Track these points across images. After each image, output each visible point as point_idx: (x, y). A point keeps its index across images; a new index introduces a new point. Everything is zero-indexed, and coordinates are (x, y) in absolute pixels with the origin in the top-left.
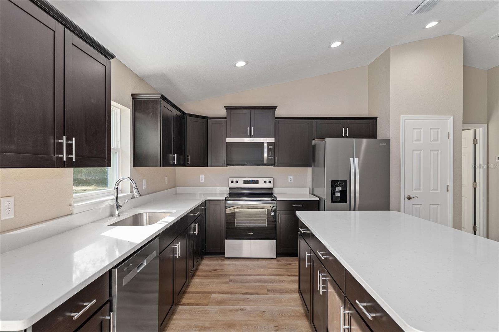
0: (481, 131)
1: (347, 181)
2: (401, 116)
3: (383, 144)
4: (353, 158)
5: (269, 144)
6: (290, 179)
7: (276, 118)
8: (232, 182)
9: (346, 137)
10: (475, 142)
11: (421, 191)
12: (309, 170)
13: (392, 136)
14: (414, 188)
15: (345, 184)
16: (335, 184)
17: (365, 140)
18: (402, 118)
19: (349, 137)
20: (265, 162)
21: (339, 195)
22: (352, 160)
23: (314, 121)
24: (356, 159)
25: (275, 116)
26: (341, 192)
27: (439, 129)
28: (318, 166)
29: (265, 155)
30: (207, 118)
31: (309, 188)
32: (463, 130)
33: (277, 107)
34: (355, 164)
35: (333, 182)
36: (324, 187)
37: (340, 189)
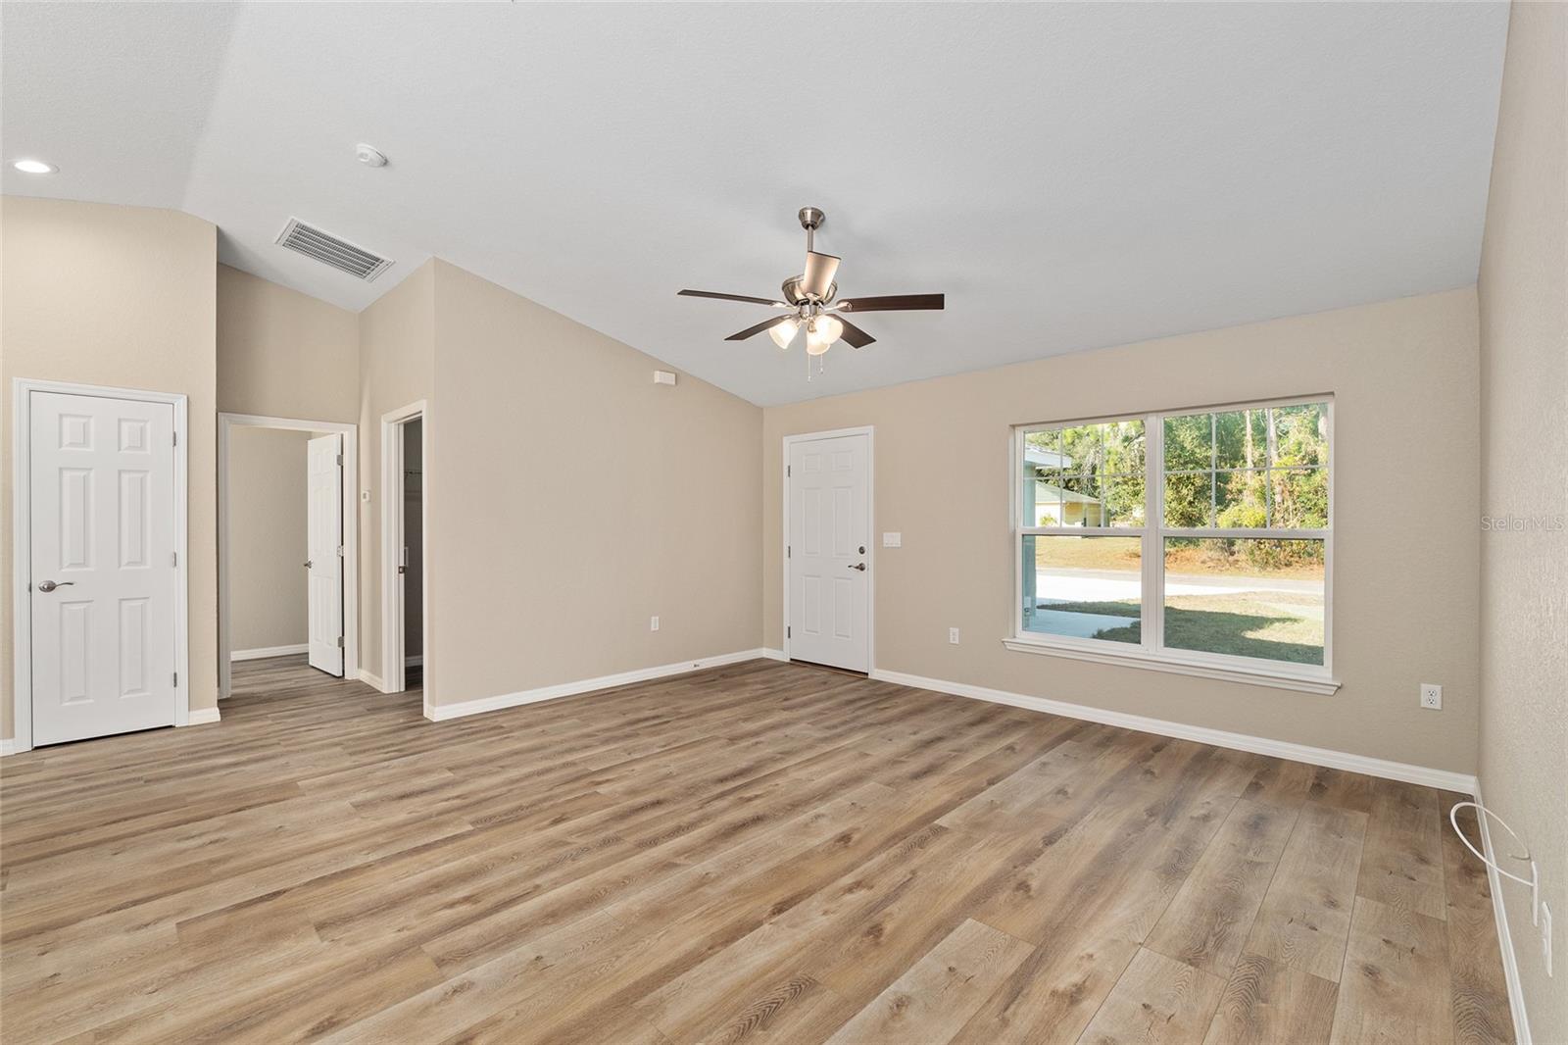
2: (16, 380)
10: (340, 460)
11: (90, 569)
18: (20, 384)
27: (145, 421)
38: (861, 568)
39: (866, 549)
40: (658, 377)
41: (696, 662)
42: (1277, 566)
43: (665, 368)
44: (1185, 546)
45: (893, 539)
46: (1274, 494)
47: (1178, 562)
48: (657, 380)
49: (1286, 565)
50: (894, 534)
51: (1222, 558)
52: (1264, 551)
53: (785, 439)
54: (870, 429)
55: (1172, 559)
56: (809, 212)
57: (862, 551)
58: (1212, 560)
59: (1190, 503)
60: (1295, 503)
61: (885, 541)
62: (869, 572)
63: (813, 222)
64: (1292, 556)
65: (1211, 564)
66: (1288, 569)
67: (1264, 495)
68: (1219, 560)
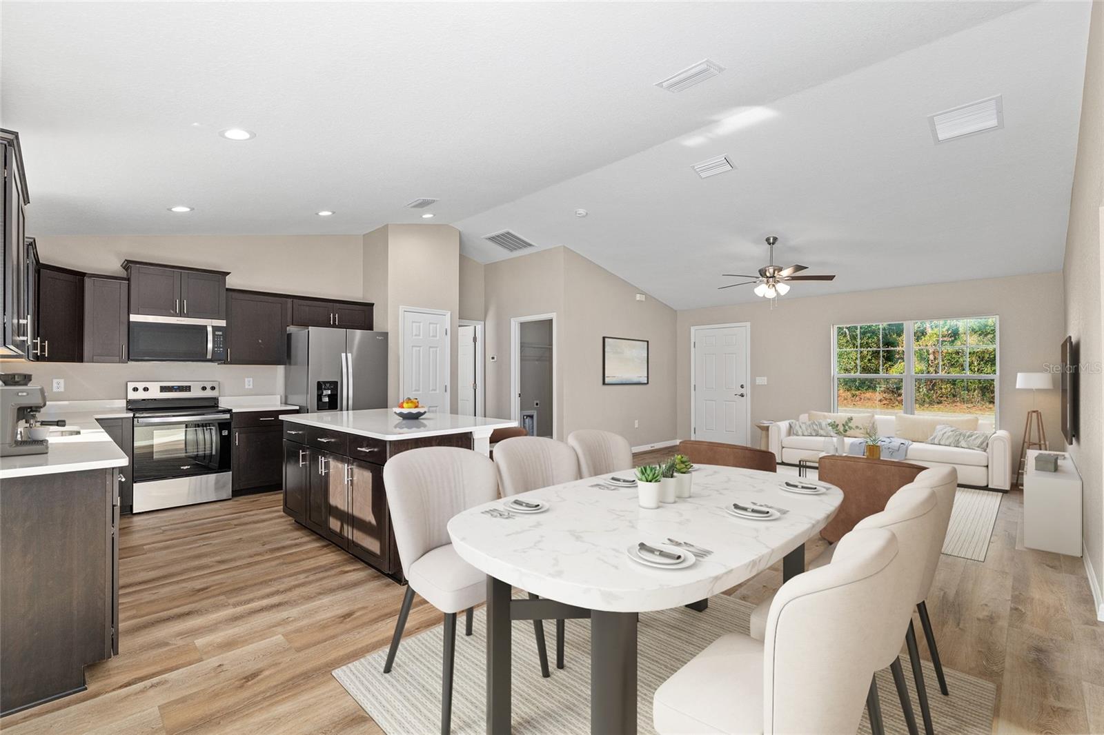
0: (479, 328)
1: (337, 382)
2: (401, 307)
3: (380, 338)
4: (345, 354)
5: (215, 329)
6: (249, 383)
7: (227, 289)
8: (135, 389)
9: (334, 326)
10: (475, 340)
11: (420, 392)
12: (280, 369)
13: (390, 329)
14: (414, 389)
15: (334, 386)
16: (320, 386)
17: (358, 333)
18: (401, 308)
19: (339, 327)
20: (209, 357)
21: (327, 400)
22: (343, 355)
23: (290, 300)
24: (349, 355)
25: (227, 287)
26: (329, 396)
27: (436, 324)
28: (295, 364)
29: (210, 346)
30: (83, 275)
31: (279, 396)
32: (460, 326)
33: (229, 273)
34: (348, 361)
35: (319, 383)
36: (307, 393)
37: (329, 392)
38: (742, 395)
39: (745, 386)
40: (638, 297)
41: (652, 445)
42: (931, 404)
43: (642, 293)
44: (866, 390)
45: (762, 381)
46: (929, 355)
47: (862, 400)
48: (638, 299)
49: (938, 403)
50: (763, 378)
51: (892, 398)
52: (922, 394)
53: (692, 328)
54: (748, 324)
55: (858, 398)
56: (772, 239)
57: (742, 387)
58: (886, 399)
59: (869, 360)
60: (943, 361)
61: (757, 381)
62: (748, 398)
63: (772, 241)
64: (942, 397)
65: (885, 402)
66: (940, 406)
67: (922, 357)
68: (891, 399)
